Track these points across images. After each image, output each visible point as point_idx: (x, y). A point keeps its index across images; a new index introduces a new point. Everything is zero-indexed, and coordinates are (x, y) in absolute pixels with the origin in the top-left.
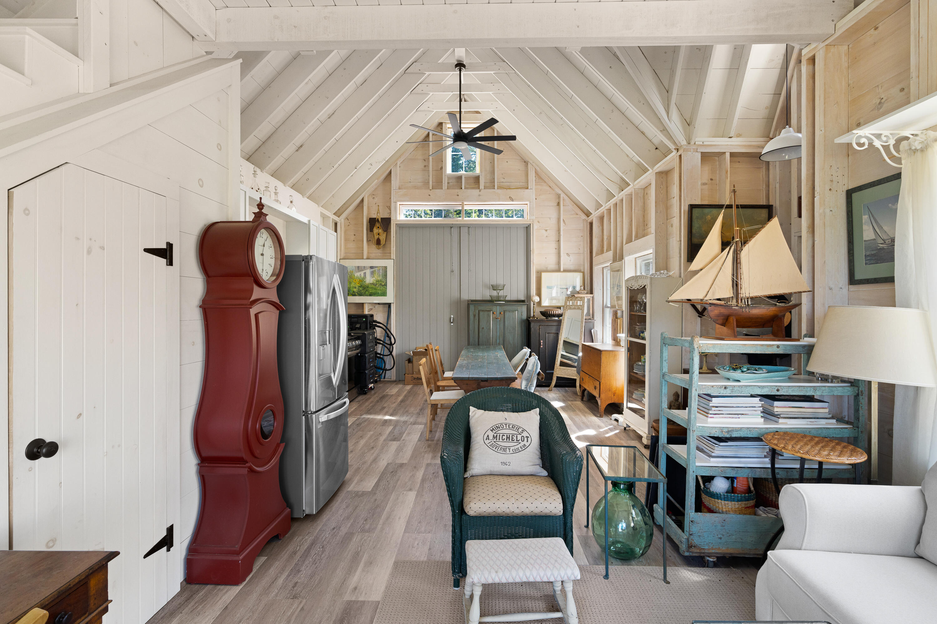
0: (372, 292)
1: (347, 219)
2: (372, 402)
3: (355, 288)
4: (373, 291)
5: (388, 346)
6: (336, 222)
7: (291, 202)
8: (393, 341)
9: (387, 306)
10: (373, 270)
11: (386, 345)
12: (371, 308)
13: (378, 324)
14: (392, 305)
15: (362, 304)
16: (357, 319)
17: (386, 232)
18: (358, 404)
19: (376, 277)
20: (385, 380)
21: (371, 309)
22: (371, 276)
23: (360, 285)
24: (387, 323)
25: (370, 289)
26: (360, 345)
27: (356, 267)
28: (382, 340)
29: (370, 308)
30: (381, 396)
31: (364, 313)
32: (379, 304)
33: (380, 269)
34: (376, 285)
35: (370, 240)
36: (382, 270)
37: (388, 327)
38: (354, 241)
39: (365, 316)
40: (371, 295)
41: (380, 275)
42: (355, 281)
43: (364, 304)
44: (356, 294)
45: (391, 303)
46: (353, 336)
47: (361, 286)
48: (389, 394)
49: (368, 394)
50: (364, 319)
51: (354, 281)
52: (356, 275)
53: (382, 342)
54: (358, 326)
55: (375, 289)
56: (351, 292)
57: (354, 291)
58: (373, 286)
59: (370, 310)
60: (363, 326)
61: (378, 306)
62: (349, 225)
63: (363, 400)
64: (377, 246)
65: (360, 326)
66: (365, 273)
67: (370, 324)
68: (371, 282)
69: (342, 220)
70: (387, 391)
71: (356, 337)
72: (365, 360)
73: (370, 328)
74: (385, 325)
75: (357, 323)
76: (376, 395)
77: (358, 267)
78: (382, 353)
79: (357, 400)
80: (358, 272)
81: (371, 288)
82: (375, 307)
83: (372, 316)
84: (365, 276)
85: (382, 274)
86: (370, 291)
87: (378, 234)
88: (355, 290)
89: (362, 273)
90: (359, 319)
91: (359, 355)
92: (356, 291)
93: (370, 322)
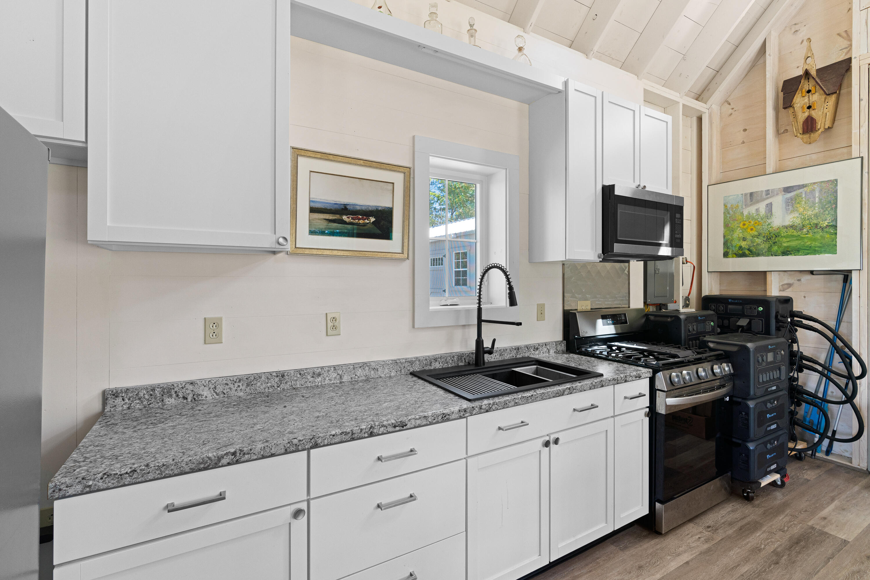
0: (788, 247)
1: (726, 104)
2: (757, 550)
3: (744, 239)
4: (794, 244)
5: (842, 382)
6: (698, 114)
7: (520, 49)
8: (857, 370)
9: (841, 277)
10: (792, 194)
11: (833, 376)
12: (790, 281)
13: (805, 322)
14: (855, 276)
15: (764, 274)
16: (740, 307)
17: (833, 97)
18: (707, 541)
19: (801, 210)
20: (830, 458)
21: (790, 285)
22: (787, 210)
23: (756, 233)
24: (839, 321)
25: (784, 240)
26: (731, 377)
27: (746, 195)
28: (822, 361)
29: (786, 282)
30: (796, 530)
31: (769, 294)
32: (812, 272)
33: (813, 190)
34: (801, 229)
35: (786, 131)
36: (821, 191)
37: (843, 331)
38: (743, 142)
39: (765, 302)
40: (785, 253)
41: (814, 203)
42: (744, 225)
43: (768, 275)
44: (747, 252)
45: (850, 271)
46: (711, 350)
47: (759, 235)
48: (831, 530)
49: (756, 502)
50: (761, 309)
51: (741, 225)
52: (746, 213)
53: (820, 368)
54: (743, 322)
55: (798, 238)
56: (736, 250)
57: (740, 247)
58: (791, 232)
59: (786, 286)
60: (758, 325)
61: (809, 277)
62: (731, 114)
63: (731, 524)
64: (806, 136)
65: (750, 323)
66: (770, 207)
67: (777, 321)
68: (787, 223)
69: (714, 106)
70: (825, 513)
71: (721, 355)
72: (747, 414)
73: (778, 329)
74: (832, 324)
75: (743, 315)
76: (781, 520)
77: (751, 194)
78: (820, 395)
79: (711, 518)
80: (751, 205)
81: (786, 237)
82: (799, 280)
83: (788, 301)
84: (771, 211)
85: (820, 200)
86: (785, 245)
87: (809, 107)
88: (743, 244)
89: (762, 207)
90: (748, 307)
91: (727, 399)
92: (747, 247)
93: (776, 317)
